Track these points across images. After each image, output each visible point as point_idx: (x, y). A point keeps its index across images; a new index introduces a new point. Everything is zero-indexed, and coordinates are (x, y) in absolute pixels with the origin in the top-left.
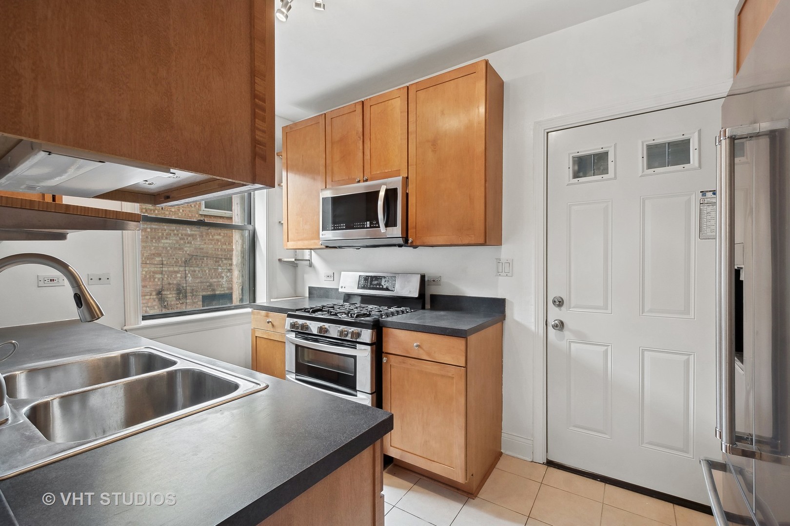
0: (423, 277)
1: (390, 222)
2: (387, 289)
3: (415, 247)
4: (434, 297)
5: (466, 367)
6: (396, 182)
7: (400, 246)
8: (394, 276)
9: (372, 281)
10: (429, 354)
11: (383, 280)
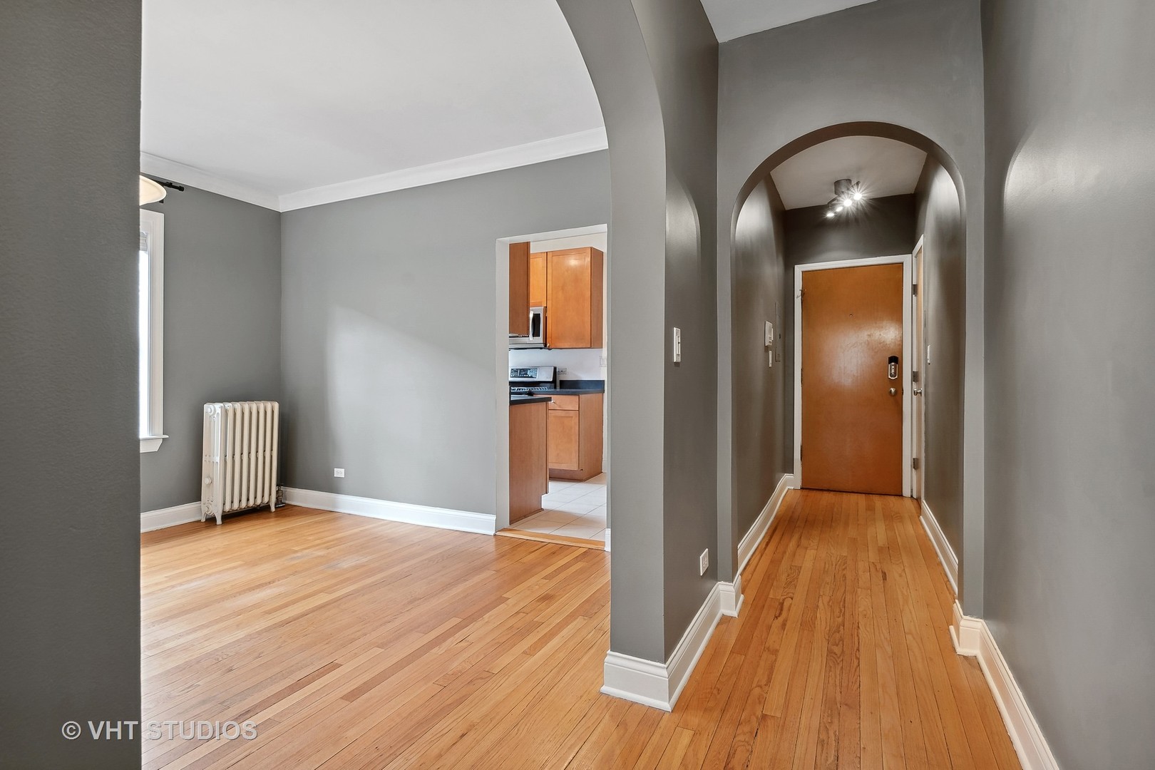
0: (555, 369)
1: (536, 334)
2: (531, 377)
3: (550, 349)
4: (562, 382)
5: (579, 410)
6: (540, 310)
7: (541, 348)
8: (535, 368)
9: (520, 372)
10: (560, 406)
11: (529, 371)
